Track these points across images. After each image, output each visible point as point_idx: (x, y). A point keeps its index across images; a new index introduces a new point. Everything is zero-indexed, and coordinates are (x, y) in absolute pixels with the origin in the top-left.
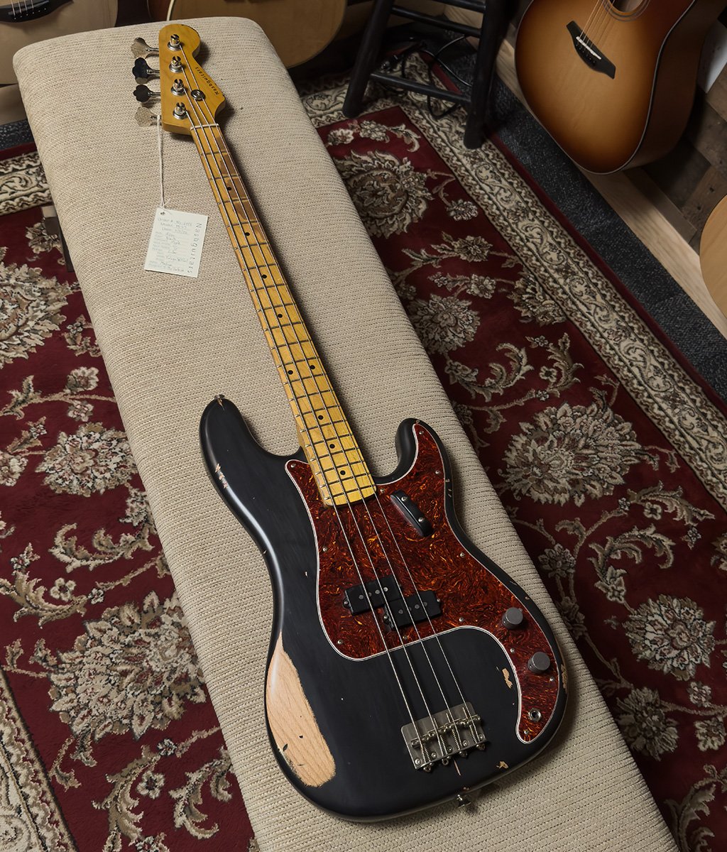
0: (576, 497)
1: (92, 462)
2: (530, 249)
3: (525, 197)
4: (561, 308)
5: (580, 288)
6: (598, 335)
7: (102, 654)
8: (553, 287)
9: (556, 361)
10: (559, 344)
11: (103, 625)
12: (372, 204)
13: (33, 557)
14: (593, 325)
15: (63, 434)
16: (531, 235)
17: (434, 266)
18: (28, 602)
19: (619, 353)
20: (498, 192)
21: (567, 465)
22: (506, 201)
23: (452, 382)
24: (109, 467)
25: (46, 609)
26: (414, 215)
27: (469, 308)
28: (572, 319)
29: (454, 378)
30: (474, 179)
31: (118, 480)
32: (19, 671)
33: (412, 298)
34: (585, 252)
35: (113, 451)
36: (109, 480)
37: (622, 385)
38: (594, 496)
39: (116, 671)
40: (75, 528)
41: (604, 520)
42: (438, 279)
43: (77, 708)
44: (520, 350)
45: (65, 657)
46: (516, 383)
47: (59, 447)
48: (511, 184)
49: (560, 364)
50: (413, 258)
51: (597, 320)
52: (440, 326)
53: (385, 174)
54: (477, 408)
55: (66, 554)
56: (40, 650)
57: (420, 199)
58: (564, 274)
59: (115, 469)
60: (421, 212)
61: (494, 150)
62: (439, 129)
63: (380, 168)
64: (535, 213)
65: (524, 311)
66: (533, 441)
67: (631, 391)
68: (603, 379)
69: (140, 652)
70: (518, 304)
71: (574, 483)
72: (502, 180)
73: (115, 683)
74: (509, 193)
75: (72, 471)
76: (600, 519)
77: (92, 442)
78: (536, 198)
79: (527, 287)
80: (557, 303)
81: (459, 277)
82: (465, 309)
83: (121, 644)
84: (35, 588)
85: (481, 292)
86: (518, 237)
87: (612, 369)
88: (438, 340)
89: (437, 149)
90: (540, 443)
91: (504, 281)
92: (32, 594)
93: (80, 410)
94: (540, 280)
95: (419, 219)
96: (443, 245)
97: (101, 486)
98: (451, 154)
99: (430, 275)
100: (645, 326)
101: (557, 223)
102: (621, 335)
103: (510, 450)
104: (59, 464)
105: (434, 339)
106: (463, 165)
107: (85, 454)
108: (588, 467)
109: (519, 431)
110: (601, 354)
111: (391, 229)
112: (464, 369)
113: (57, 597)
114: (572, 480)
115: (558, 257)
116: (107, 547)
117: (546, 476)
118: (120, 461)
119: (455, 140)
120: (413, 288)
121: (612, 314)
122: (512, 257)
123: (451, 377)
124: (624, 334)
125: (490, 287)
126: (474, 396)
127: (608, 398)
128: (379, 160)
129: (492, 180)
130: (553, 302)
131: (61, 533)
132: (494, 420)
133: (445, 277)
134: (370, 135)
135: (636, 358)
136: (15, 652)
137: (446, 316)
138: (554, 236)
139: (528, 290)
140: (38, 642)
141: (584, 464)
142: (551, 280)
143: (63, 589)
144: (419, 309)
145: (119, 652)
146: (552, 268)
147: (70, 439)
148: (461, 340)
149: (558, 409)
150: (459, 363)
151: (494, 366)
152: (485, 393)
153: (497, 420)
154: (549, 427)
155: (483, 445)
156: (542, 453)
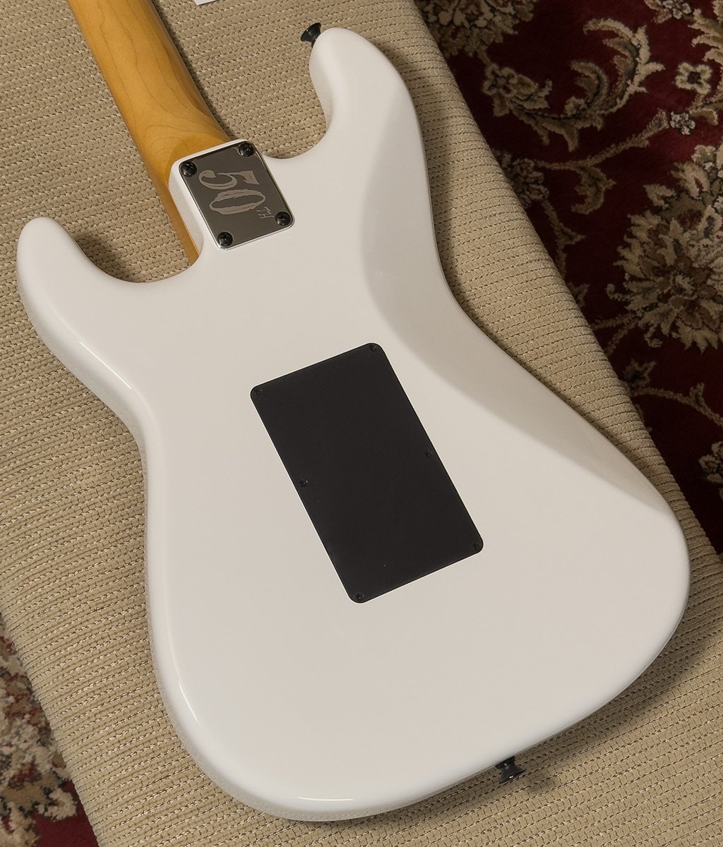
9: (709, 48)
23: (498, 112)
29: (503, 105)
44: (635, 31)
46: (628, 101)
54: (556, 166)
66: (673, 221)
90: (688, 224)
109: (644, 205)
112: (523, 84)
117: (704, 292)
123: (497, 102)
126: (546, 140)
132: (590, 186)
148: (510, 21)
149: (717, 149)
150: (512, 71)
151: (582, 68)
152: (567, 133)
153: (597, 187)
154: (705, 190)
155: (571, 238)
156: (693, 246)
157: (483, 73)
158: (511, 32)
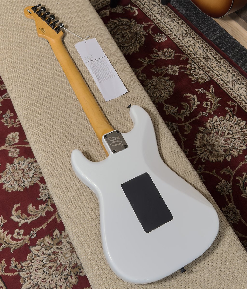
0: (227, 157)
1: (22, 175)
2: (191, 51)
3: (185, 28)
4: (208, 75)
5: (214, 65)
6: (225, 84)
7: (40, 260)
8: (203, 65)
9: (209, 98)
10: (210, 91)
11: (38, 248)
12: (122, 41)
13: (4, 221)
14: (222, 80)
15: (8, 164)
16: (190, 44)
17: (152, 64)
18: (5, 242)
19: (235, 91)
20: (173, 27)
21: (221, 143)
22: (177, 31)
23: (167, 114)
24: (30, 176)
25: (13, 244)
26: (141, 44)
27: (169, 80)
28: (213, 78)
29: (168, 112)
30: (163, 24)
31: (34, 181)
32: (6, 274)
33: (145, 79)
34: (214, 48)
35: (30, 168)
36: (30, 182)
37: (239, 105)
38: (235, 155)
39: (47, 267)
40: (20, 205)
41: (240, 166)
42: (155, 70)
43: (33, 286)
44: (194, 96)
45: (24, 264)
46: (194, 110)
47: (7, 171)
48: (178, 23)
49: (212, 99)
50: (143, 62)
51: (223, 78)
52: (159, 90)
53: (125, 27)
54: (180, 124)
55: (17, 218)
56: (13, 263)
57: (142, 36)
58: (206, 59)
59: (32, 176)
60: (143, 42)
61: (169, 9)
62: (145, 4)
63: (122, 24)
64: (190, 34)
65: (192, 78)
66: (205, 135)
67: (243, 107)
68: (230, 103)
69: (55, 257)
70: (189, 75)
71: (225, 151)
72: (174, 22)
73: (47, 272)
74: (178, 27)
75: (15, 180)
76: (238, 165)
77: (21, 166)
78: (190, 28)
79: (192, 67)
80: (206, 73)
81: (163, 67)
82: (167, 81)
83: (47, 254)
84: (7, 235)
85: (174, 73)
86: (185, 46)
87: (233, 99)
88: (159, 97)
89: (145, 13)
90: (209, 135)
91: (182, 66)
92: (6, 238)
93: (14, 153)
94: (197, 63)
95: (143, 45)
96: (154, 54)
97: (27, 185)
98: (152, 14)
99: (151, 69)
100: (244, 77)
101: (200, 38)
102: (235, 83)
103: (196, 140)
104: (8, 178)
105: (156, 96)
106: (157, 18)
107: (19, 171)
108: (231, 143)
109: (199, 132)
110: (227, 92)
111: (132, 50)
112: (172, 108)
113: (17, 238)
114: (224, 150)
115: (203, 53)
116: (34, 212)
117: (213, 150)
118: (34, 172)
119: (152, 8)
120: (145, 75)
121: (229, 74)
122: (184, 55)
123: (167, 112)
124: (236, 82)
125: (177, 69)
126: (177, 119)
127: (234, 111)
128: (122, 21)
129: (171, 22)
130: (204, 72)
131: (14, 209)
132: (187, 128)
133: (157, 69)
134: (116, 11)
135: (242, 92)
136: (3, 266)
137: (160, 85)
138: (200, 44)
139: (193, 68)
140: (12, 260)
141: (228, 142)
142: (201, 62)
143: (18, 234)
144: (149, 84)
145: (46, 258)
146: (202, 58)
147: (11, 166)
148: (168, 95)
149: (213, 119)
150: (169, 105)
151: (184, 104)
152: (181, 117)
153: (189, 128)
154: (211, 128)
155: (184, 139)
156: (210, 140)
157: (163, 106)
158: (169, 97)
